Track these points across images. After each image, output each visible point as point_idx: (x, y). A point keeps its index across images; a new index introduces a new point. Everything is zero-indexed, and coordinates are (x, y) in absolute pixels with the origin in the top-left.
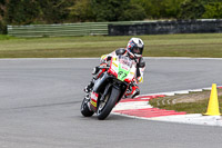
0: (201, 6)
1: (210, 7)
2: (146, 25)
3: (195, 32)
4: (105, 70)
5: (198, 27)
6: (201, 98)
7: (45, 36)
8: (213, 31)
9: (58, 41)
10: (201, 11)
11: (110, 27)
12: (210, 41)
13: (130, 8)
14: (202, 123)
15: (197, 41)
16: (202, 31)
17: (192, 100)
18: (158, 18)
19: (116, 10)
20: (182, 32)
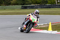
0: (47, 1)
1: (49, 1)
2: (32, 6)
3: (45, 8)
4: (28, 19)
5: (46, 7)
6: (47, 26)
7: (5, 9)
8: (50, 8)
9: (8, 11)
10: (47, 2)
11: (22, 7)
12: (49, 10)
13: (27, 1)
14: (47, 33)
15: (46, 10)
16: (47, 8)
17: (44, 26)
18: (35, 4)
19: (24, 2)
20: (42, 8)
